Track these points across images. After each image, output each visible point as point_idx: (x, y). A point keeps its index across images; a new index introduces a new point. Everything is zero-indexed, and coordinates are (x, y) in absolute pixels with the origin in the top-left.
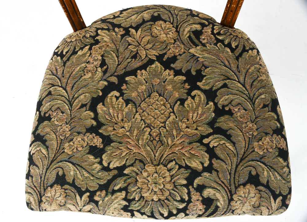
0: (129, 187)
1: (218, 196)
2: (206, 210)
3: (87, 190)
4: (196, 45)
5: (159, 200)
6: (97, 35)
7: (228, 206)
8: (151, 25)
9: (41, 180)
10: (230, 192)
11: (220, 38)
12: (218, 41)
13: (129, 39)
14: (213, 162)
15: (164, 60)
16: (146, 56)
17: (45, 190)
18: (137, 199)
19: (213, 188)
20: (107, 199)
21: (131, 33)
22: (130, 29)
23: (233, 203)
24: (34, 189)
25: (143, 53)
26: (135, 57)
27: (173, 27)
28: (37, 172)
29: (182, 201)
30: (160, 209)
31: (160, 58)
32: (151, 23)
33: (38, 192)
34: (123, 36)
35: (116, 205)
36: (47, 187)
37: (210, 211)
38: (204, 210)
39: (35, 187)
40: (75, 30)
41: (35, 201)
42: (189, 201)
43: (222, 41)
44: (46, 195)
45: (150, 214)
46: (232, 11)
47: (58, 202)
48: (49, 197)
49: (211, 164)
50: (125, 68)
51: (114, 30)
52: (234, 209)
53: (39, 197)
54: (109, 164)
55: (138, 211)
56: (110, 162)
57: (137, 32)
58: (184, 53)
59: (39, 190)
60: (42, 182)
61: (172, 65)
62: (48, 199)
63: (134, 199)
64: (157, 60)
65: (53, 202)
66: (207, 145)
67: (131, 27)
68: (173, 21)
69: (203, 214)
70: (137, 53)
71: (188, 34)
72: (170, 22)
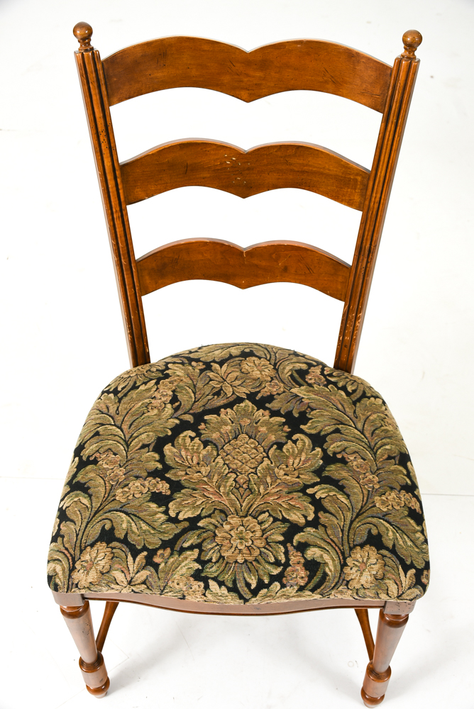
0: (205, 544)
1: (326, 557)
2: (310, 578)
3: (145, 548)
4: (300, 385)
5: (246, 561)
6: (167, 368)
7: (340, 574)
8: (241, 361)
9: (77, 539)
10: (343, 553)
11: (333, 380)
12: (329, 382)
13: (211, 374)
14: (319, 515)
15: (257, 398)
16: (233, 393)
17: (81, 551)
18: (214, 560)
19: (320, 547)
20: (171, 560)
21: (213, 368)
22: (212, 364)
23: (347, 570)
24: (64, 553)
25: (229, 391)
26: (218, 394)
27: (270, 364)
28: (71, 529)
29: (277, 563)
30: (245, 575)
31: (251, 397)
32: (241, 359)
33: (71, 555)
34: (202, 371)
35: (184, 570)
36: (86, 547)
37: (316, 579)
38: (307, 579)
39: (67, 549)
40: (136, 364)
41: (63, 570)
42: (287, 565)
43: (335, 384)
44: (82, 559)
45: (230, 585)
46: (345, 346)
47: (99, 568)
48: (87, 561)
49: (317, 518)
50: (204, 406)
51: (190, 364)
52: (348, 580)
53: (71, 563)
54: (178, 514)
55: (215, 579)
56: (180, 512)
57: (221, 367)
58: (284, 392)
59: (72, 553)
60: (78, 541)
61: (267, 405)
62: (86, 564)
63: (210, 560)
64: (247, 399)
65: (91, 568)
66: (312, 496)
67: (214, 361)
68: (270, 357)
69: (307, 584)
70: (221, 389)
71: (290, 373)
72: (266, 359)
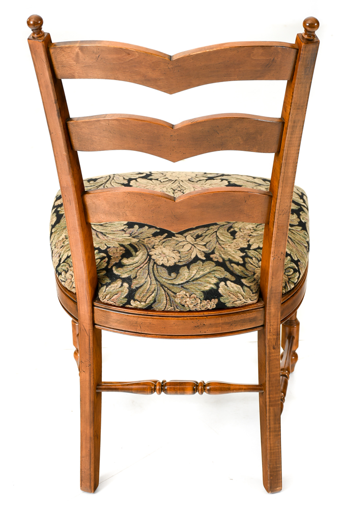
4: (131, 245)
6: (243, 257)
8: (179, 261)
13: (205, 250)
15: (166, 234)
16: (186, 237)
21: (203, 255)
22: (204, 259)
25: (189, 238)
26: (198, 236)
27: (154, 260)
31: (171, 235)
32: (180, 264)
34: (213, 253)
50: (208, 229)
51: (223, 259)
57: (197, 255)
58: (144, 239)
61: (159, 231)
64: (174, 234)
67: (203, 261)
68: (153, 266)
70: (195, 239)
71: (137, 253)
72: (157, 265)
